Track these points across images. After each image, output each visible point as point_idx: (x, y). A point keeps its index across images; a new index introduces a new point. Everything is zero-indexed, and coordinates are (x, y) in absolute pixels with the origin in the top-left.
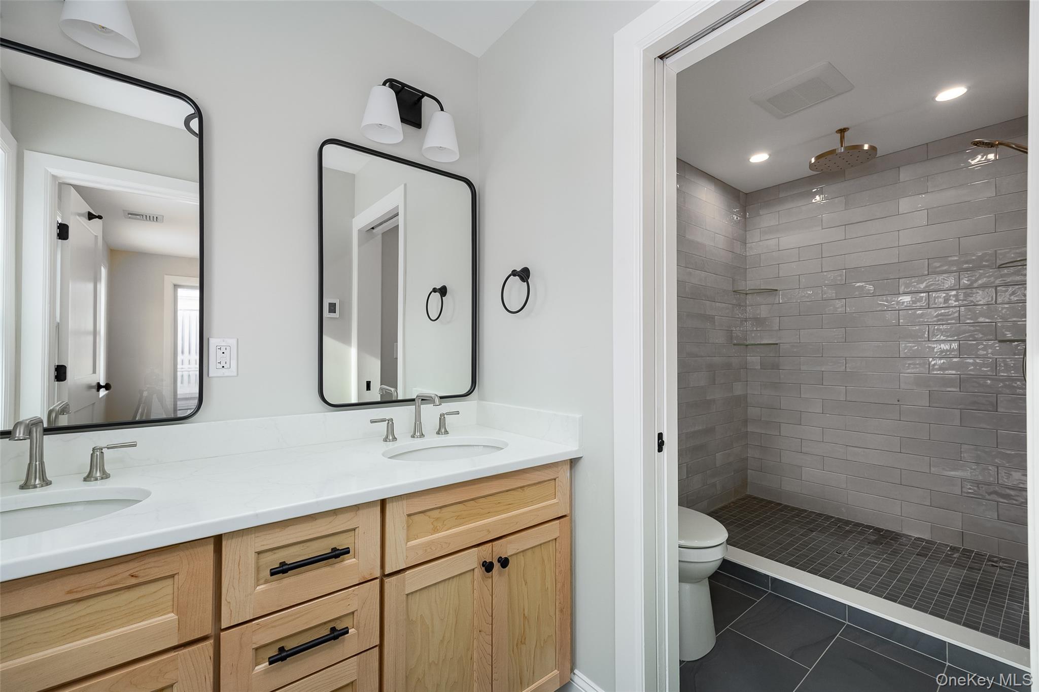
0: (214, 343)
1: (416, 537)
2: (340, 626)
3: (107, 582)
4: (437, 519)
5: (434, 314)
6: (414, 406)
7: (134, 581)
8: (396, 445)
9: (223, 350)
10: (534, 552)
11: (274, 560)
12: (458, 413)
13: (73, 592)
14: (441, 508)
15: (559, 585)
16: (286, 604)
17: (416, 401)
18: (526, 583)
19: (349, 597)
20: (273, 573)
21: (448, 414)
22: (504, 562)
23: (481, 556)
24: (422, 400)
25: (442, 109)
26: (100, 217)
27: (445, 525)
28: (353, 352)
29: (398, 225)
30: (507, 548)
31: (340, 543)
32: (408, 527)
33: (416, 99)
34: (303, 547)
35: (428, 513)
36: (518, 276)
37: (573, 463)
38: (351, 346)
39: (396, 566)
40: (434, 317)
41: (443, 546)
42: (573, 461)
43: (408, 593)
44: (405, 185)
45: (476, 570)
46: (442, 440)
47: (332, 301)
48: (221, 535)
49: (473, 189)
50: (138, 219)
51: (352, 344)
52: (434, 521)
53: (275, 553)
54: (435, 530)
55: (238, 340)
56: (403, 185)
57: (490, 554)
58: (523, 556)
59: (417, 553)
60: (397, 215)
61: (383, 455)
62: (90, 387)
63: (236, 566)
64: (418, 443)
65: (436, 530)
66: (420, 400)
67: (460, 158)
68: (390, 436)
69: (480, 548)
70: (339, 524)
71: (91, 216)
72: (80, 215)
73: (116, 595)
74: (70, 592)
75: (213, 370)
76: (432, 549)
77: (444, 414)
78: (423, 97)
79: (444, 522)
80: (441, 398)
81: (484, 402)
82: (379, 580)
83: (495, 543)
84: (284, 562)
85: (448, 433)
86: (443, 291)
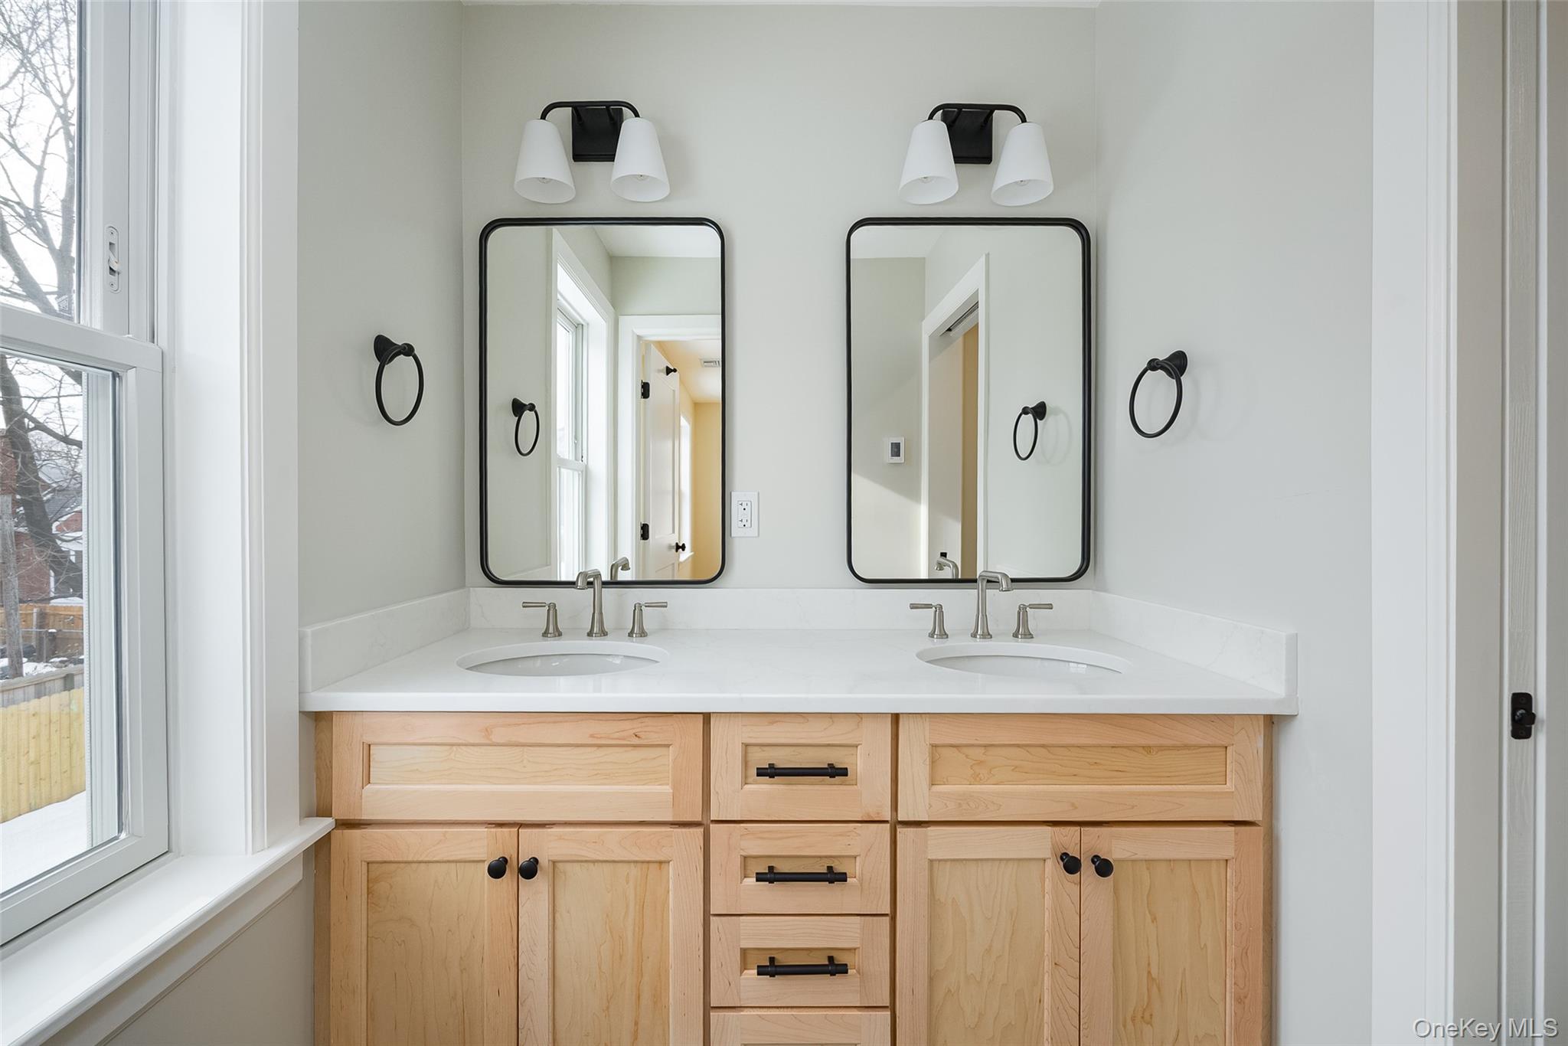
0: (736, 497)
1: (945, 780)
2: (839, 868)
3: (617, 735)
4: (981, 763)
5: (1024, 449)
6: (976, 591)
7: (636, 741)
8: (946, 644)
9: (744, 506)
10: (1172, 870)
11: (763, 759)
12: (1050, 607)
13: (594, 737)
14: (985, 746)
15: (1232, 951)
16: (769, 816)
17: (979, 582)
18: (1155, 919)
19: (849, 834)
20: (761, 773)
21: (1032, 607)
22: (1104, 868)
23: (1059, 843)
24: (988, 581)
25: (1024, 120)
26: (675, 370)
27: (994, 775)
28: (923, 510)
29: (978, 323)
30: (1117, 846)
31: (839, 759)
32: (933, 762)
33: (983, 120)
34: (794, 751)
35: (965, 750)
36: (1163, 368)
37: (1273, 724)
38: (920, 503)
39: (914, 814)
40: (1023, 454)
41: (989, 806)
42: (1275, 720)
43: (934, 857)
44: (988, 255)
45: (1048, 862)
46: (1022, 647)
47: (895, 441)
48: (710, 713)
49: (1083, 232)
50: (712, 366)
51: (922, 501)
52: (974, 764)
53: (764, 751)
54: (976, 779)
55: (759, 494)
56: (984, 256)
57: (1076, 844)
58: (1148, 869)
59: (946, 804)
60: (976, 306)
61: (920, 655)
62: (670, 547)
63: (724, 754)
64: (980, 646)
65: (978, 779)
66: (985, 582)
67: (1055, 189)
68: (939, 631)
69: (1057, 829)
70: (836, 734)
71: (669, 371)
72: (660, 371)
73: (626, 751)
74: (592, 736)
75: (736, 530)
76: (969, 805)
77: (1025, 607)
78: (992, 112)
79: (991, 770)
80: (1013, 580)
81: (1102, 593)
82: (889, 825)
83: (1087, 829)
84: (773, 764)
85: (1032, 638)
86: (1039, 412)
